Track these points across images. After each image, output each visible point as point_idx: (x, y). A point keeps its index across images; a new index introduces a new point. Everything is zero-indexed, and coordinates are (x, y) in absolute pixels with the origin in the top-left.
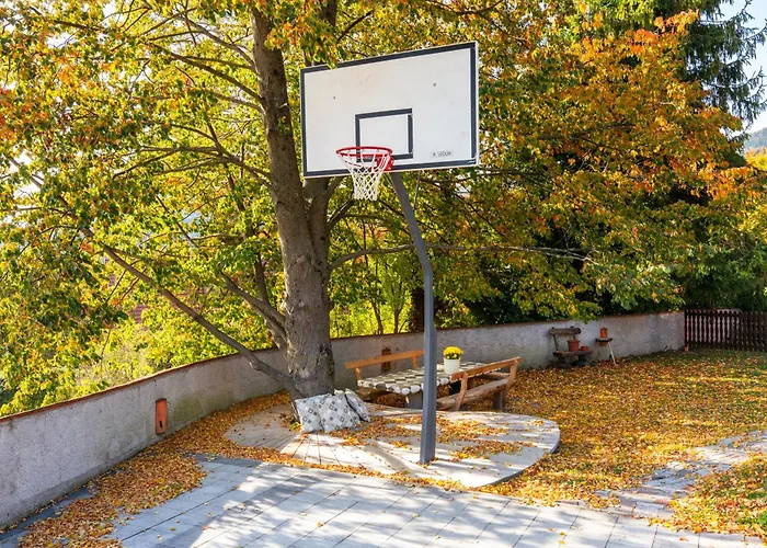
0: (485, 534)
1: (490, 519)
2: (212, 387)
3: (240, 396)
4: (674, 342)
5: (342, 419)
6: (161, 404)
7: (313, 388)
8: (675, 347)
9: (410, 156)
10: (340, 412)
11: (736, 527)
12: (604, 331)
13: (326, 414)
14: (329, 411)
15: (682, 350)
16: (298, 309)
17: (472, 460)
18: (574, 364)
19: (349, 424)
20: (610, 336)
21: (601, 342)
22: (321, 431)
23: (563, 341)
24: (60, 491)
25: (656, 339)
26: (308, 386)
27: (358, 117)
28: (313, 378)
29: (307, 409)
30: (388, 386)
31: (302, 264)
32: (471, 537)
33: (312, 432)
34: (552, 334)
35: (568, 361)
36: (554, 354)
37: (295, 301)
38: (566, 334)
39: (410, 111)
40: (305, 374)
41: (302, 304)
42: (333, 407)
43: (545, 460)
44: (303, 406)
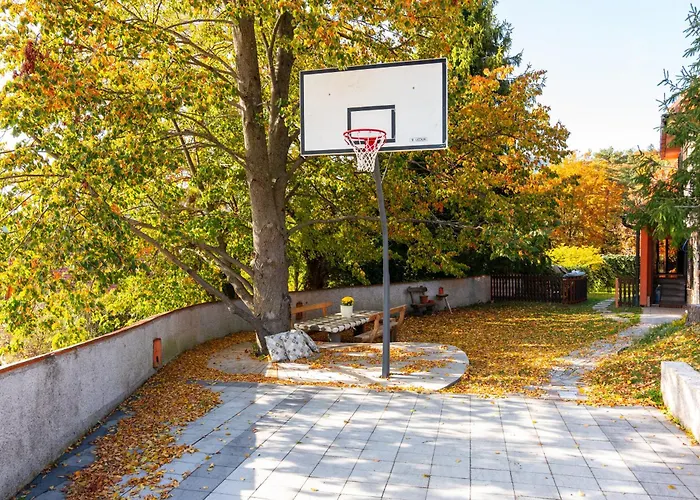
0: (473, 418)
1: (468, 409)
2: (183, 331)
3: (201, 338)
4: (483, 297)
5: (302, 351)
6: (158, 342)
7: (278, 327)
8: (484, 301)
9: (393, 141)
10: (300, 345)
11: (634, 401)
12: (441, 289)
13: (290, 346)
14: (293, 344)
15: (489, 302)
16: (266, 264)
17: (417, 373)
18: (424, 313)
19: (307, 354)
20: (445, 293)
21: (439, 297)
22: (287, 360)
23: (416, 297)
24: (103, 413)
25: (472, 295)
26: (274, 325)
27: (350, 110)
28: (277, 319)
29: (274, 343)
30: (320, 327)
31: (271, 229)
32: (466, 421)
33: (280, 362)
34: (409, 292)
35: (421, 310)
36: (412, 306)
37: (264, 259)
38: (417, 292)
39: (393, 107)
40: (271, 316)
41: (270, 261)
42: (295, 340)
43: (470, 370)
44: (271, 341)
